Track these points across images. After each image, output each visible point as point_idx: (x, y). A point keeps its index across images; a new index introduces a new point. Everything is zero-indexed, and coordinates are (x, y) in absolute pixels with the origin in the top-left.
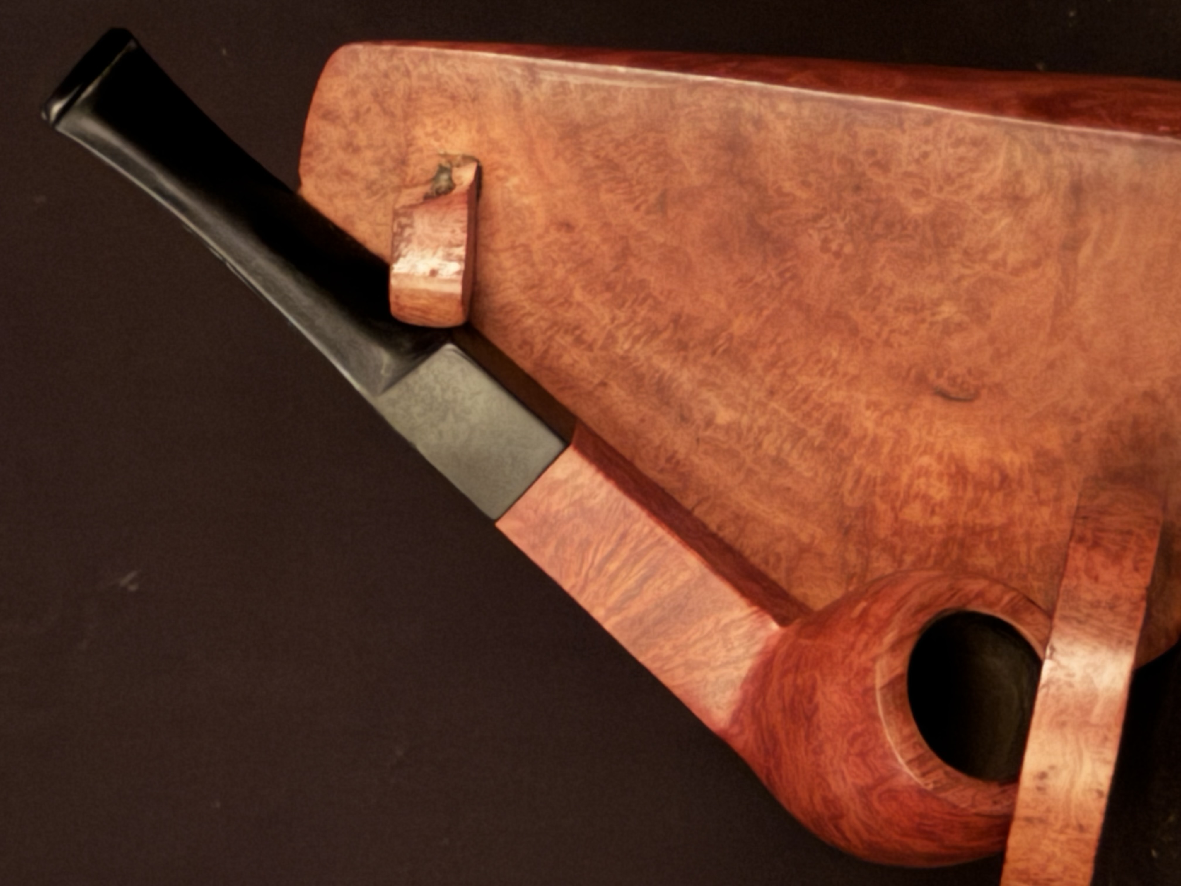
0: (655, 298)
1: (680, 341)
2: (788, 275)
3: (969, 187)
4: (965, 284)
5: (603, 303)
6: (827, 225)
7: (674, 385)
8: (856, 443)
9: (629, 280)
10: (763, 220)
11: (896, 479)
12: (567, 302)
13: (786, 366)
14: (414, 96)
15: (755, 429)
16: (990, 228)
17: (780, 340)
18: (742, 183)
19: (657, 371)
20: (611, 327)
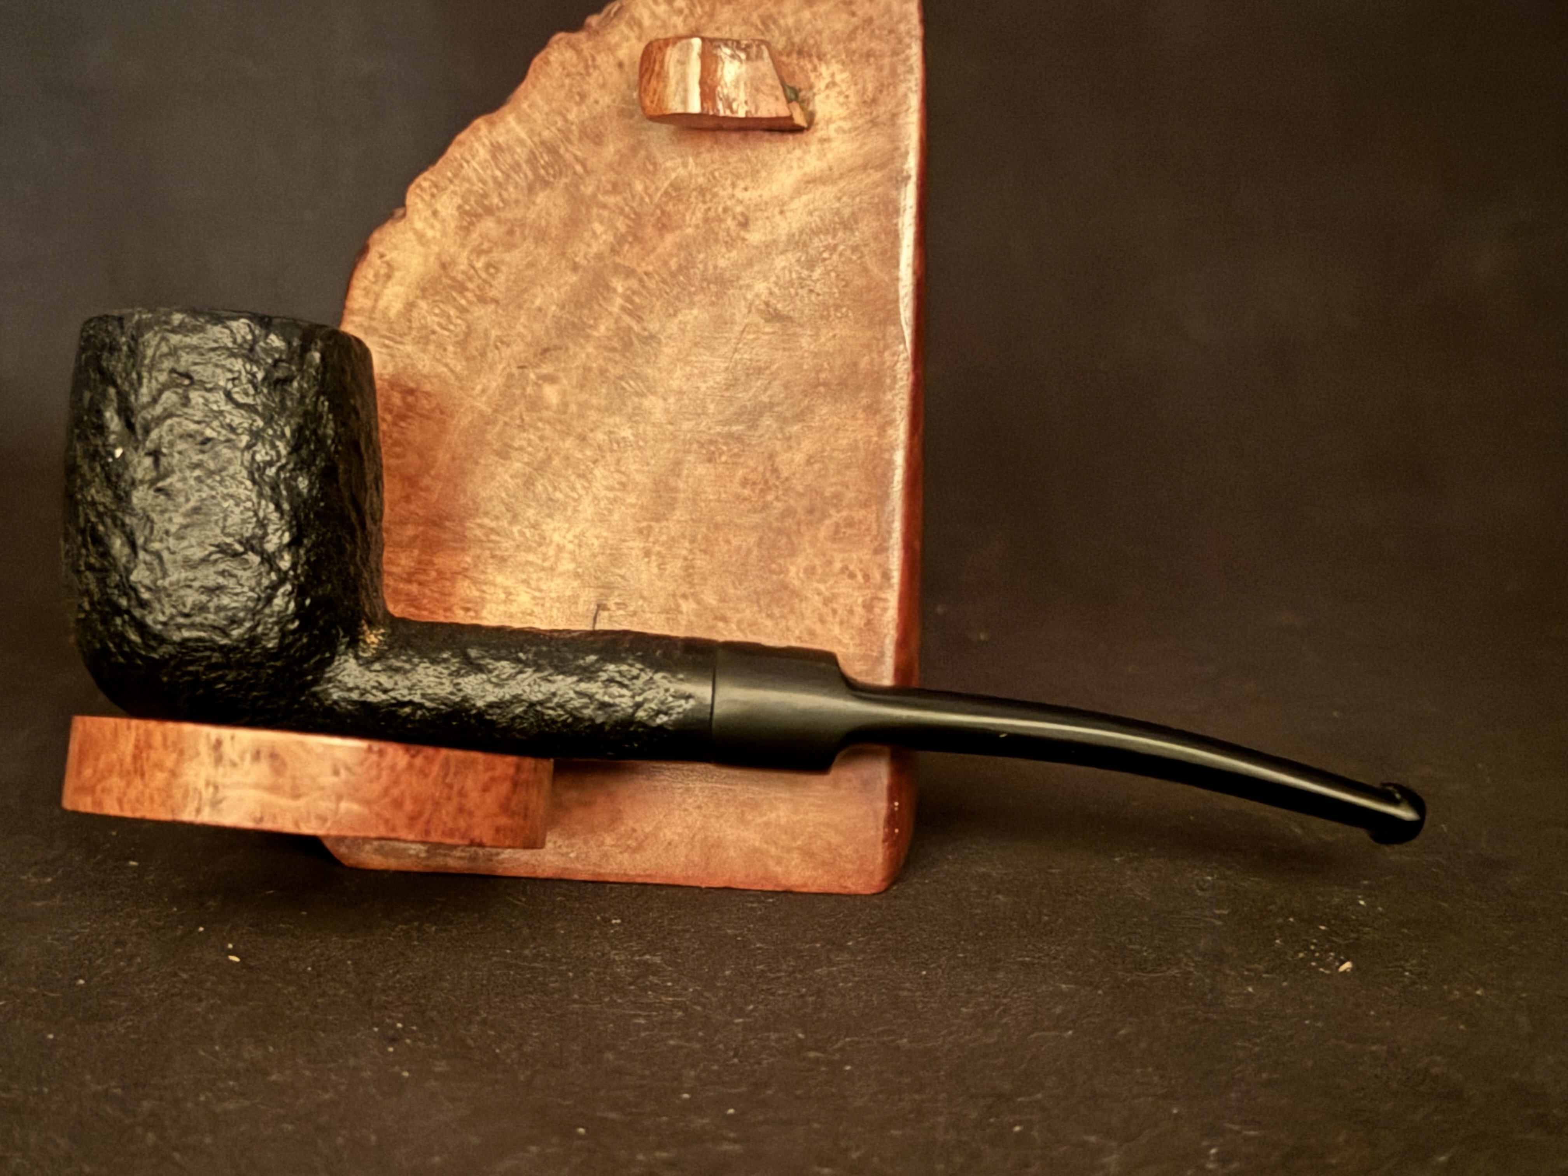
0: (675, 315)
3: (822, 621)
7: (582, 341)
8: (535, 527)
9: (693, 289)
11: (500, 570)
12: (663, 227)
14: (872, 60)
15: (540, 425)
17: (641, 443)
19: (595, 321)
20: (640, 270)
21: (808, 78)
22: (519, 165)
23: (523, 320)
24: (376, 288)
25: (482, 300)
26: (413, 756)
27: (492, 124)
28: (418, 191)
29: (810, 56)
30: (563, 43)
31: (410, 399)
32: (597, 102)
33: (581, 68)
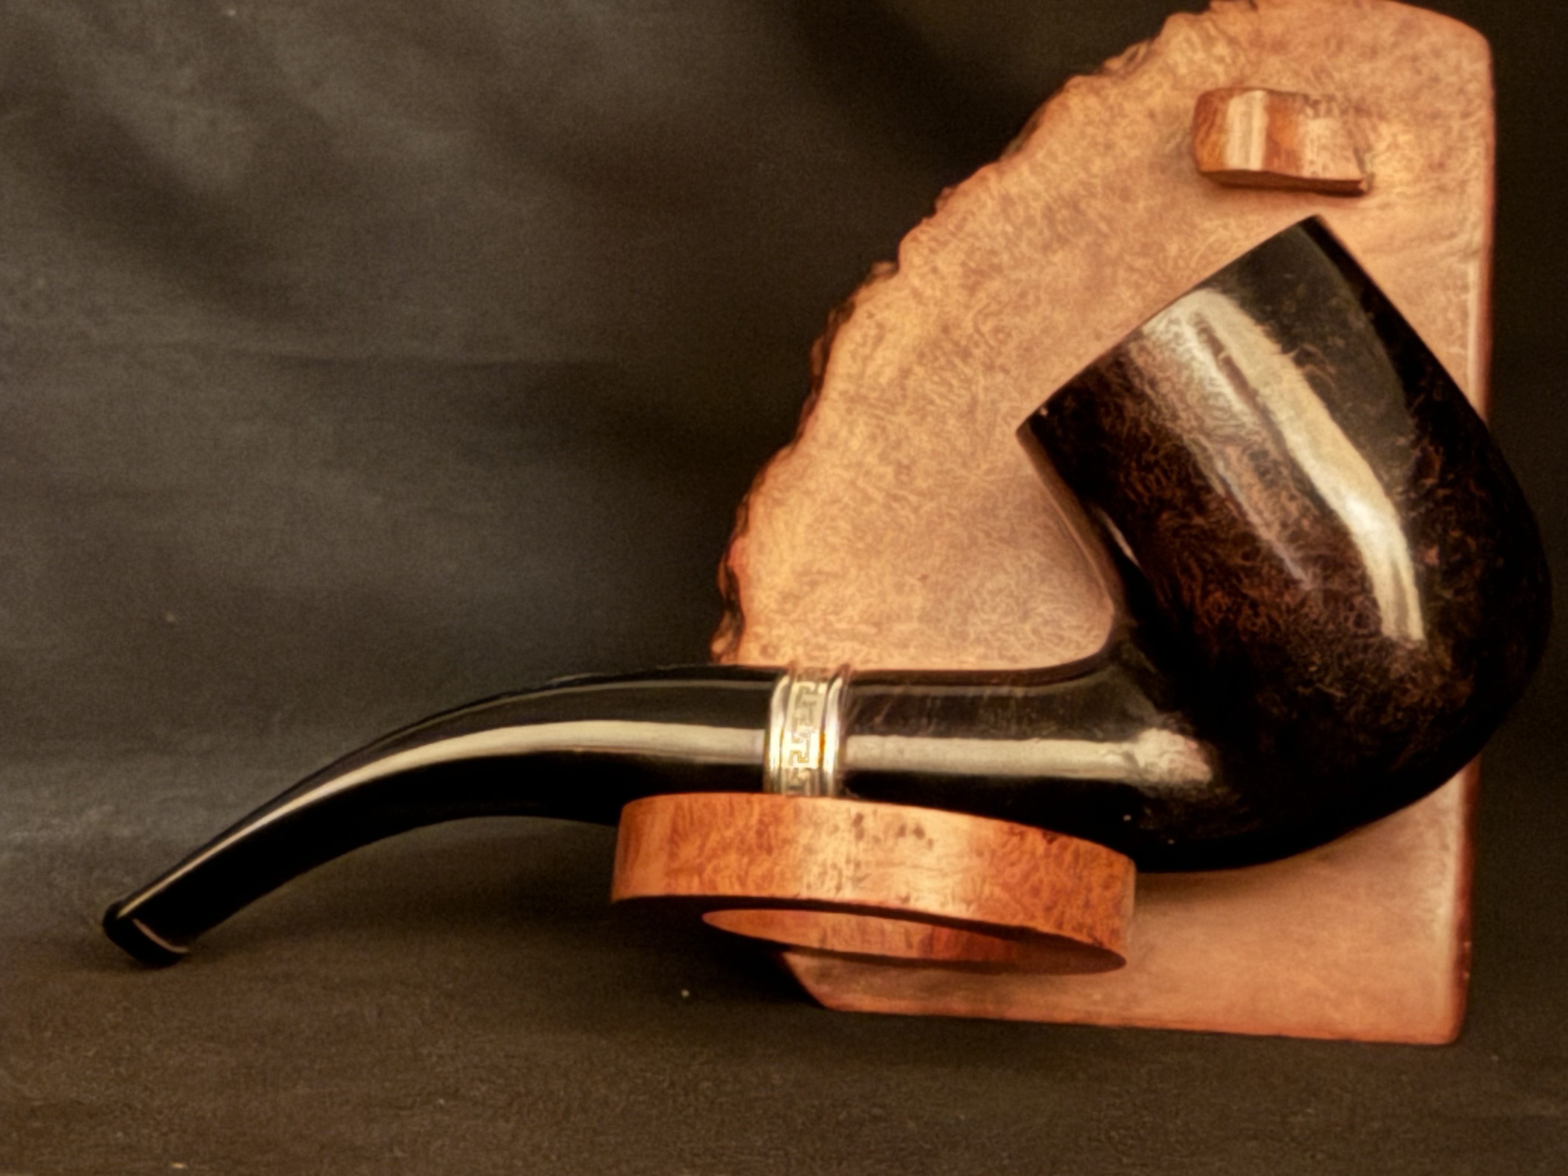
21: (1366, 138)
22: (1033, 220)
24: (867, 351)
25: (989, 368)
26: (1050, 841)
27: (1001, 173)
28: (913, 244)
29: (1369, 114)
30: (1083, 89)
32: (1124, 155)
33: (1106, 116)
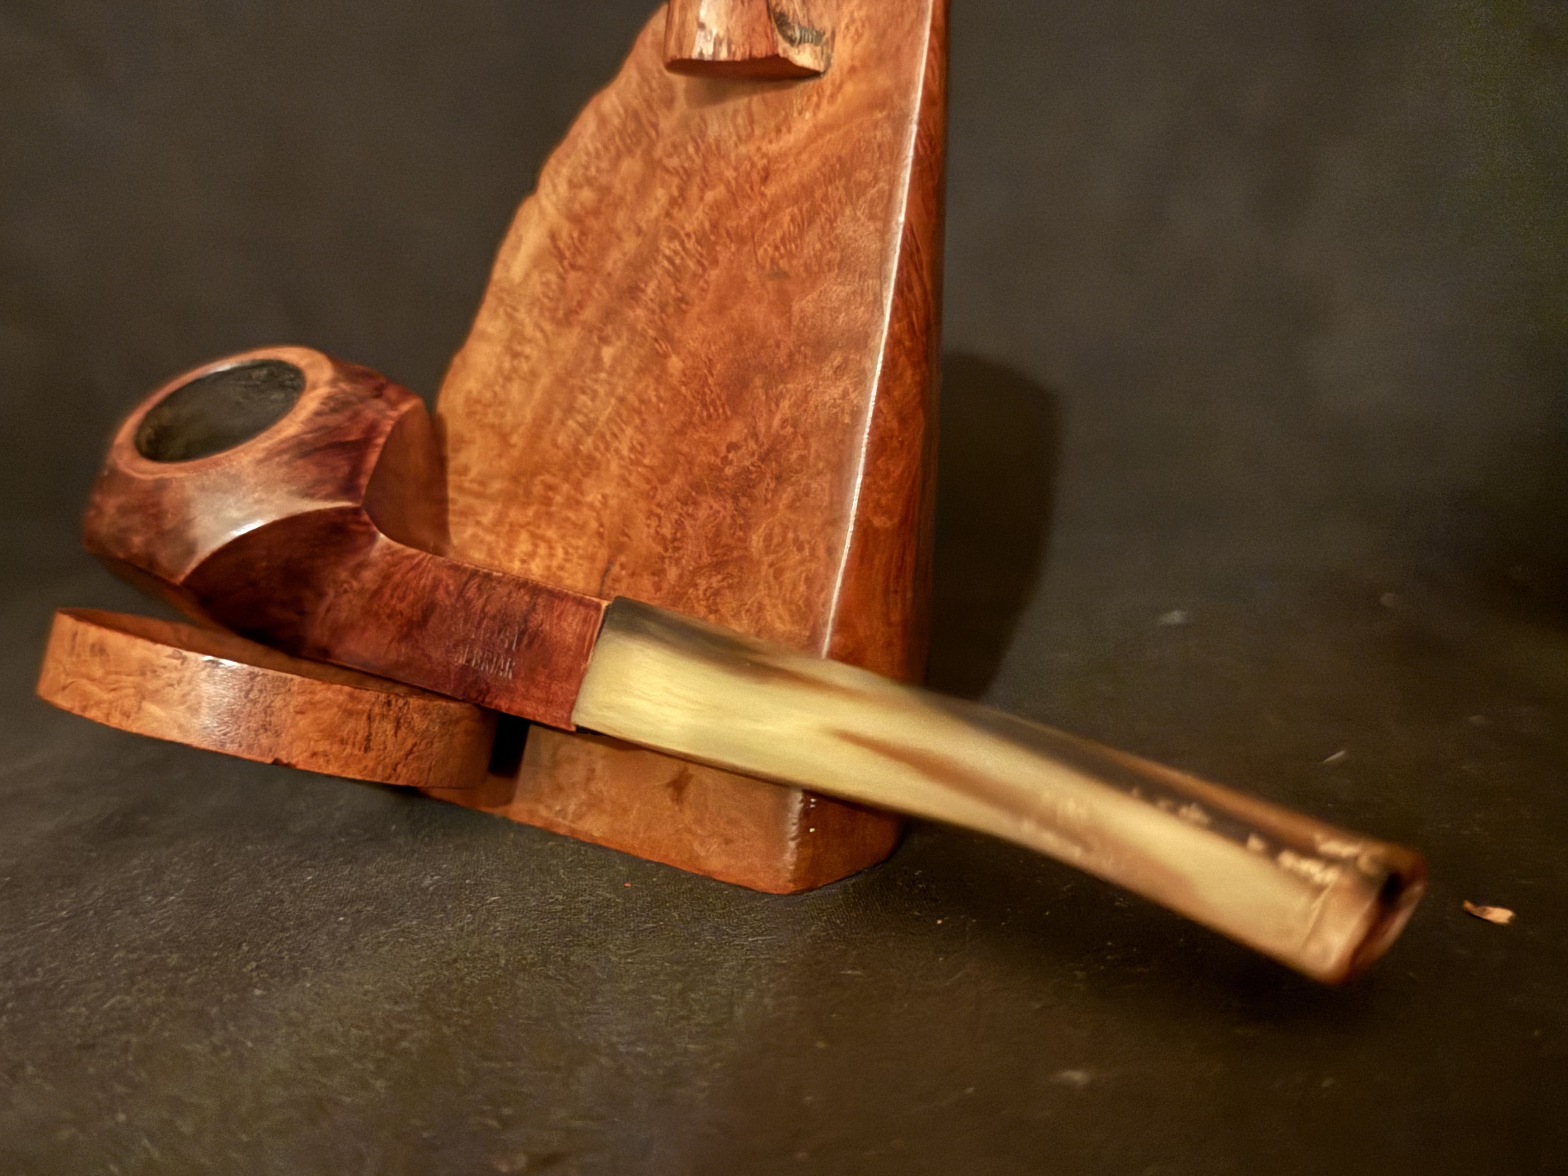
0: (702, 276)
1: (667, 304)
2: (712, 410)
3: (770, 595)
4: (691, 591)
5: (702, 224)
6: (750, 449)
7: (633, 303)
8: (578, 486)
9: (718, 248)
10: (758, 381)
11: (549, 526)
12: (704, 186)
13: (639, 413)
15: (595, 386)
16: (734, 616)
17: (661, 405)
18: (791, 356)
19: (646, 286)
20: (682, 233)
21: (832, 18)
22: (614, 135)
23: (598, 285)
24: (510, 260)
25: (573, 266)
27: (602, 98)
28: (548, 167)
31: (516, 362)
